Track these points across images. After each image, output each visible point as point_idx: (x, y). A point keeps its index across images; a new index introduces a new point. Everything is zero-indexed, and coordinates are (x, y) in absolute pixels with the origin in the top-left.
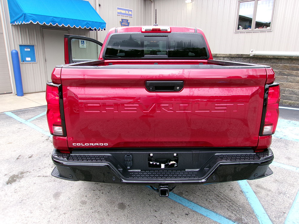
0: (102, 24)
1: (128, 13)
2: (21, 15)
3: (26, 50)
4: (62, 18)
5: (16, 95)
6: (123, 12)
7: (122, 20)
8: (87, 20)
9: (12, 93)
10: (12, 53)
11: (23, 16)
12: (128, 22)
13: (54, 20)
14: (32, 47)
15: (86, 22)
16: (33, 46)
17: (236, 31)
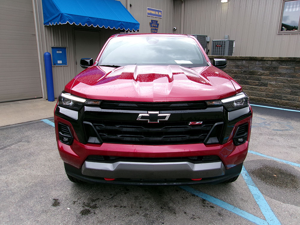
0: (136, 25)
1: (157, 14)
2: (56, 15)
3: (57, 52)
4: (98, 18)
5: (47, 100)
6: (153, 12)
7: (152, 21)
8: (121, 21)
9: (42, 98)
10: (45, 56)
11: (60, 17)
12: (158, 23)
13: (90, 20)
14: (63, 49)
15: (121, 23)
16: (65, 48)
17: (279, 33)
